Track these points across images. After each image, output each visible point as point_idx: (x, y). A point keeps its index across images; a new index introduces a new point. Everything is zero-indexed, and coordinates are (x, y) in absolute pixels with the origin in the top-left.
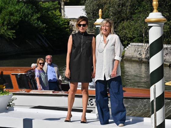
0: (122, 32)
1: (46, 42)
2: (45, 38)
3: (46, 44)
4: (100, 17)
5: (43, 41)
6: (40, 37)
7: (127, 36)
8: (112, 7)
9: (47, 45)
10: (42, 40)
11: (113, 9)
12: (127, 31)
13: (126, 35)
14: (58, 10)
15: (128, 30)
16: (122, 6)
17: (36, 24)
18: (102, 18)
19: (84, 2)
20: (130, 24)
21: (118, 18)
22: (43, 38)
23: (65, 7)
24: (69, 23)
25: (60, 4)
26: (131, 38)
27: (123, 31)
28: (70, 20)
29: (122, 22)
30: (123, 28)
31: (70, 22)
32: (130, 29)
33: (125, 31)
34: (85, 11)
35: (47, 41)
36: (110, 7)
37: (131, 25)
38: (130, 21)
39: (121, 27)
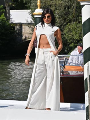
0: (69, 35)
7: (73, 38)
8: (58, 10)
11: (59, 11)
13: (72, 37)
14: (4, 14)
15: (75, 32)
16: (68, 8)
19: (29, 5)
20: (77, 26)
21: (65, 20)
23: (11, 11)
24: (14, 28)
25: (5, 8)
26: (78, 40)
27: (70, 33)
28: (16, 25)
29: (69, 24)
31: (16, 26)
32: (77, 31)
33: (71, 33)
34: (31, 14)
36: (56, 9)
37: (77, 27)
38: (76, 23)
39: (67, 29)
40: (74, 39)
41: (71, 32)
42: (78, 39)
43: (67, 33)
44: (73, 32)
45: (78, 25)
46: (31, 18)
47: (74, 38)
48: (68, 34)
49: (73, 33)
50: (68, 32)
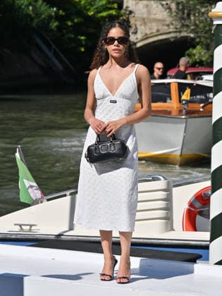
1: (57, 58)
2: (54, 46)
3: (56, 62)
5: (50, 54)
6: (39, 41)
9: (60, 67)
10: (47, 51)
17: (31, 8)
22: (49, 46)
35: (60, 53)
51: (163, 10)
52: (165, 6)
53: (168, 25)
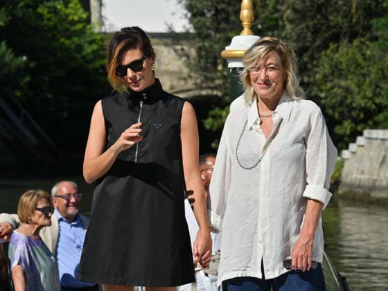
0: (332, 88)
1: (28, 128)
2: (24, 112)
4: (246, 30)
7: (349, 101)
12: (350, 83)
13: (346, 97)
15: (355, 80)
18: (255, 31)
20: (364, 55)
21: (316, 31)
26: (369, 109)
27: (336, 81)
29: (332, 46)
30: (337, 71)
33: (343, 83)
34: (184, 1)
37: (365, 59)
38: (362, 43)
39: (327, 67)
40: (354, 105)
41: (340, 76)
42: (368, 105)
43: (326, 82)
44: (350, 77)
45: (368, 53)
46: (186, 15)
47: (351, 103)
48: (329, 85)
49: (349, 82)
50: (330, 78)
51: (177, 57)
52: (180, 52)
53: (185, 79)
